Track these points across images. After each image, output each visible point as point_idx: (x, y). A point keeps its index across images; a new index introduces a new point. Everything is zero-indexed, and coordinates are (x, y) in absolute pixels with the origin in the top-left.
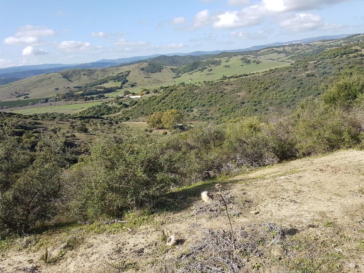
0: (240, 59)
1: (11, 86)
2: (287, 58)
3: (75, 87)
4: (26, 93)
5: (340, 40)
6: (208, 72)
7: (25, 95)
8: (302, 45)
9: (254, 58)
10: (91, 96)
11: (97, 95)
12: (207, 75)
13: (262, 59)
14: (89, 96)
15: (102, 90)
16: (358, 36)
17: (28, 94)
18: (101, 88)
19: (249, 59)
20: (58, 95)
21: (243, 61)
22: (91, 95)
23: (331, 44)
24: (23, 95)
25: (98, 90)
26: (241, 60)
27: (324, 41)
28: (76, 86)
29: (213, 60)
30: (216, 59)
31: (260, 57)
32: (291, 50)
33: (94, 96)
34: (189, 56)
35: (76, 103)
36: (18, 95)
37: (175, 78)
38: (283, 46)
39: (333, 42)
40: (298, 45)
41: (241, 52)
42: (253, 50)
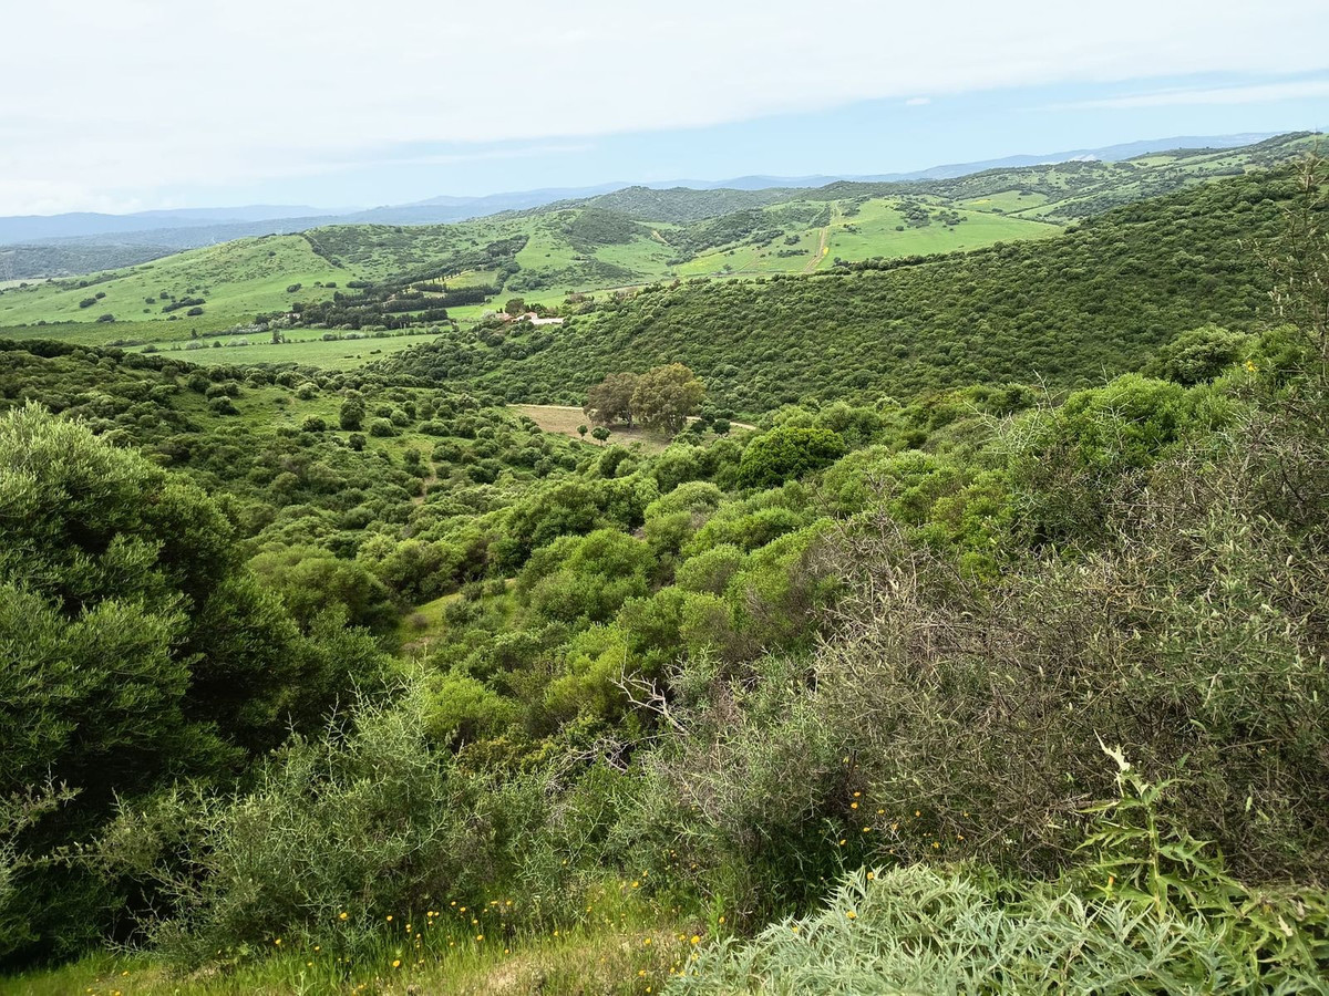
0: (895, 207)
1: (151, 272)
2: (1051, 208)
3: (351, 285)
4: (194, 297)
5: (1236, 152)
6: (786, 248)
7: (192, 303)
8: (1106, 168)
9: (942, 204)
10: (405, 313)
11: (423, 312)
12: (781, 255)
13: (967, 208)
14: (396, 315)
15: (439, 296)
16: (1301, 141)
17: (201, 302)
18: (436, 289)
19: (923, 206)
20: (298, 308)
21: (904, 214)
22: (403, 311)
23: (1204, 166)
24: (185, 305)
25: (427, 295)
26: (897, 209)
27: (1181, 154)
28: (355, 279)
29: (805, 208)
30: (815, 204)
31: (960, 202)
32: (1067, 183)
33: (415, 314)
34: (724, 190)
35: (354, 337)
36: (169, 303)
37: (676, 263)
38: (1040, 169)
39: (1211, 160)
40: (1092, 165)
41: (897, 185)
42: (940, 177)
